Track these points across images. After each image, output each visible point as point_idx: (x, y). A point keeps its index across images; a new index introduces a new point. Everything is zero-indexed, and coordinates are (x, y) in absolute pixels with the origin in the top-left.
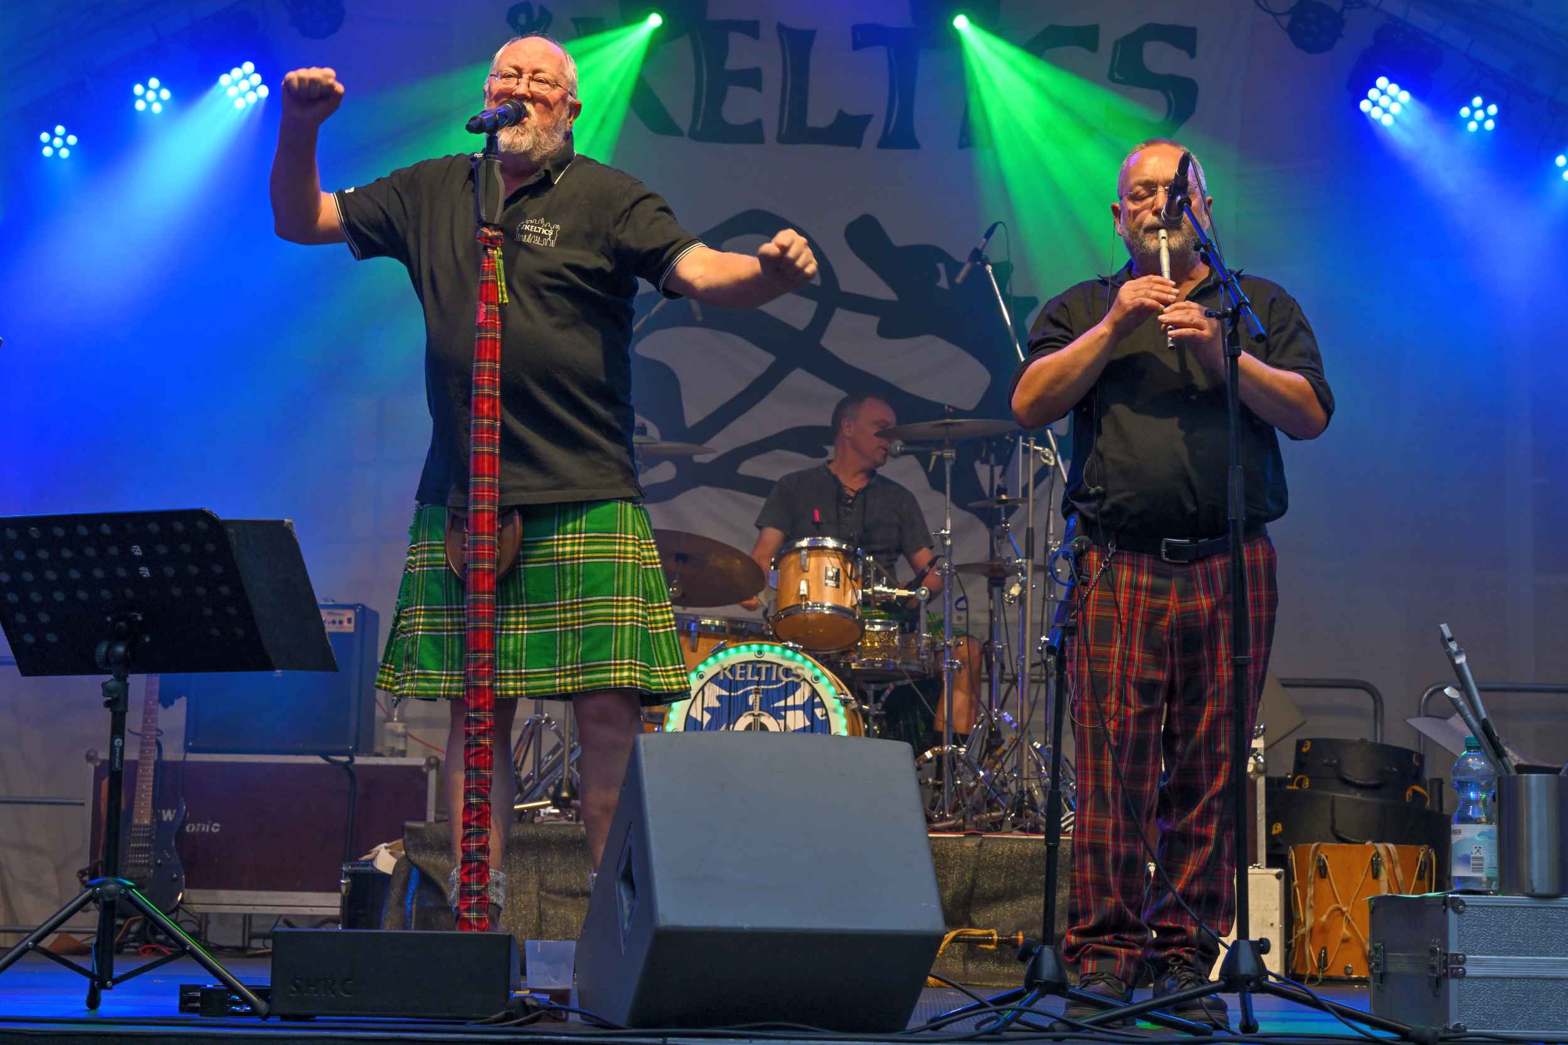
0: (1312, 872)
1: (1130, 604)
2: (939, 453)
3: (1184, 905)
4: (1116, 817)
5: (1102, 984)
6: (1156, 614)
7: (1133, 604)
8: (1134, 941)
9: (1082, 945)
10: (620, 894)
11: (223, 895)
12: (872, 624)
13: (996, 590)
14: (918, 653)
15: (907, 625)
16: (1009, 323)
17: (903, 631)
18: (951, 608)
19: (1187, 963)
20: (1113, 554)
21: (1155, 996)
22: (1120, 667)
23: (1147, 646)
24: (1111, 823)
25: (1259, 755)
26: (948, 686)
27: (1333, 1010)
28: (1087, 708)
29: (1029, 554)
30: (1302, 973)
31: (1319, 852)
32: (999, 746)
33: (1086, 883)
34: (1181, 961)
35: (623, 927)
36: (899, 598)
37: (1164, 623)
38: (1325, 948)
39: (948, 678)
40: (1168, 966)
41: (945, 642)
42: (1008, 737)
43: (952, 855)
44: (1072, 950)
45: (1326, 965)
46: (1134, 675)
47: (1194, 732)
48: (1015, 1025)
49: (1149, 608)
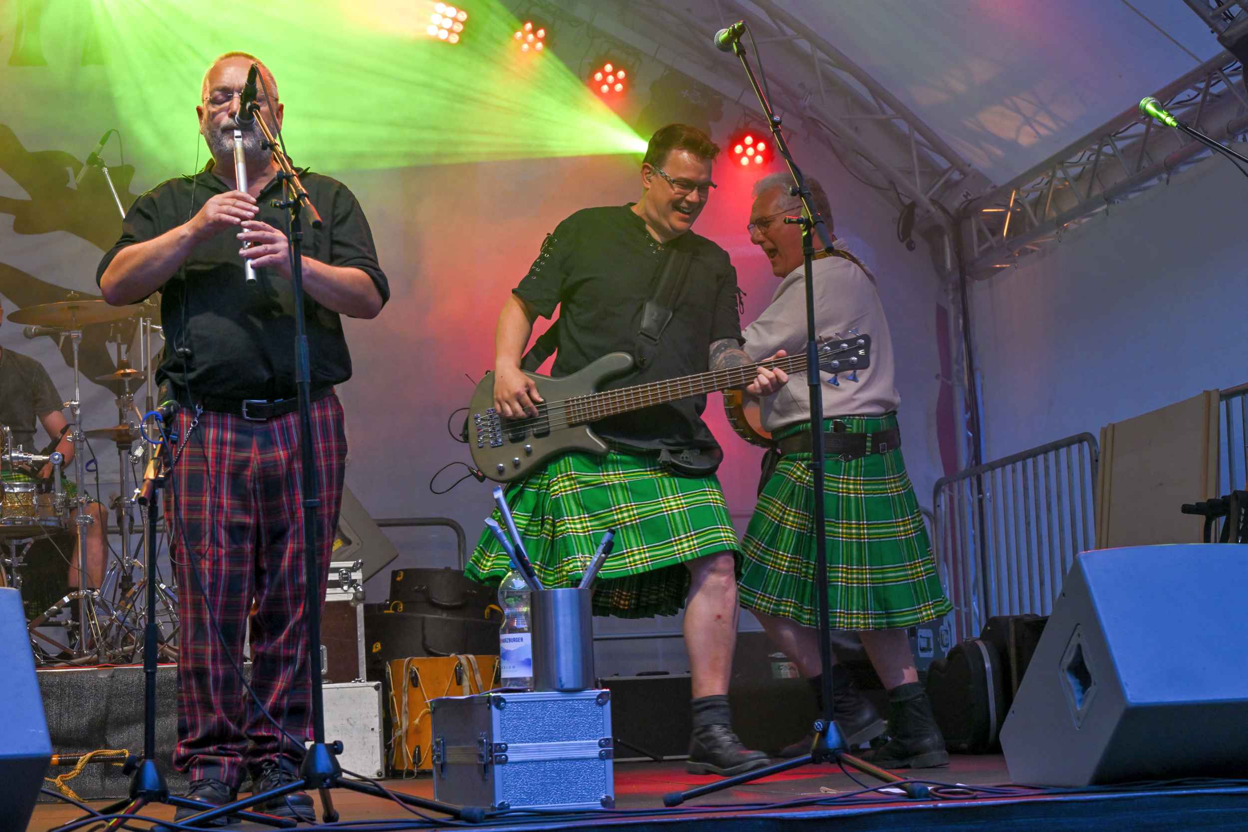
0: (405, 682)
1: (216, 458)
2: (67, 334)
4: (214, 644)
5: (208, 789)
6: (240, 467)
7: (220, 458)
8: (235, 750)
9: (192, 755)
12: (12, 487)
13: (124, 452)
14: (55, 510)
15: (44, 486)
17: (40, 492)
18: (82, 469)
19: (277, 766)
20: (201, 415)
22: (212, 514)
23: (234, 494)
24: (210, 649)
25: (358, 585)
26: (82, 538)
27: (397, 799)
28: (184, 550)
30: (400, 768)
31: (411, 665)
33: (192, 702)
34: (273, 765)
36: (36, 462)
37: (248, 473)
38: (419, 747)
39: (82, 529)
41: (77, 500)
43: (87, 686)
44: (181, 761)
45: (420, 760)
46: (224, 519)
47: (279, 567)
49: (234, 460)
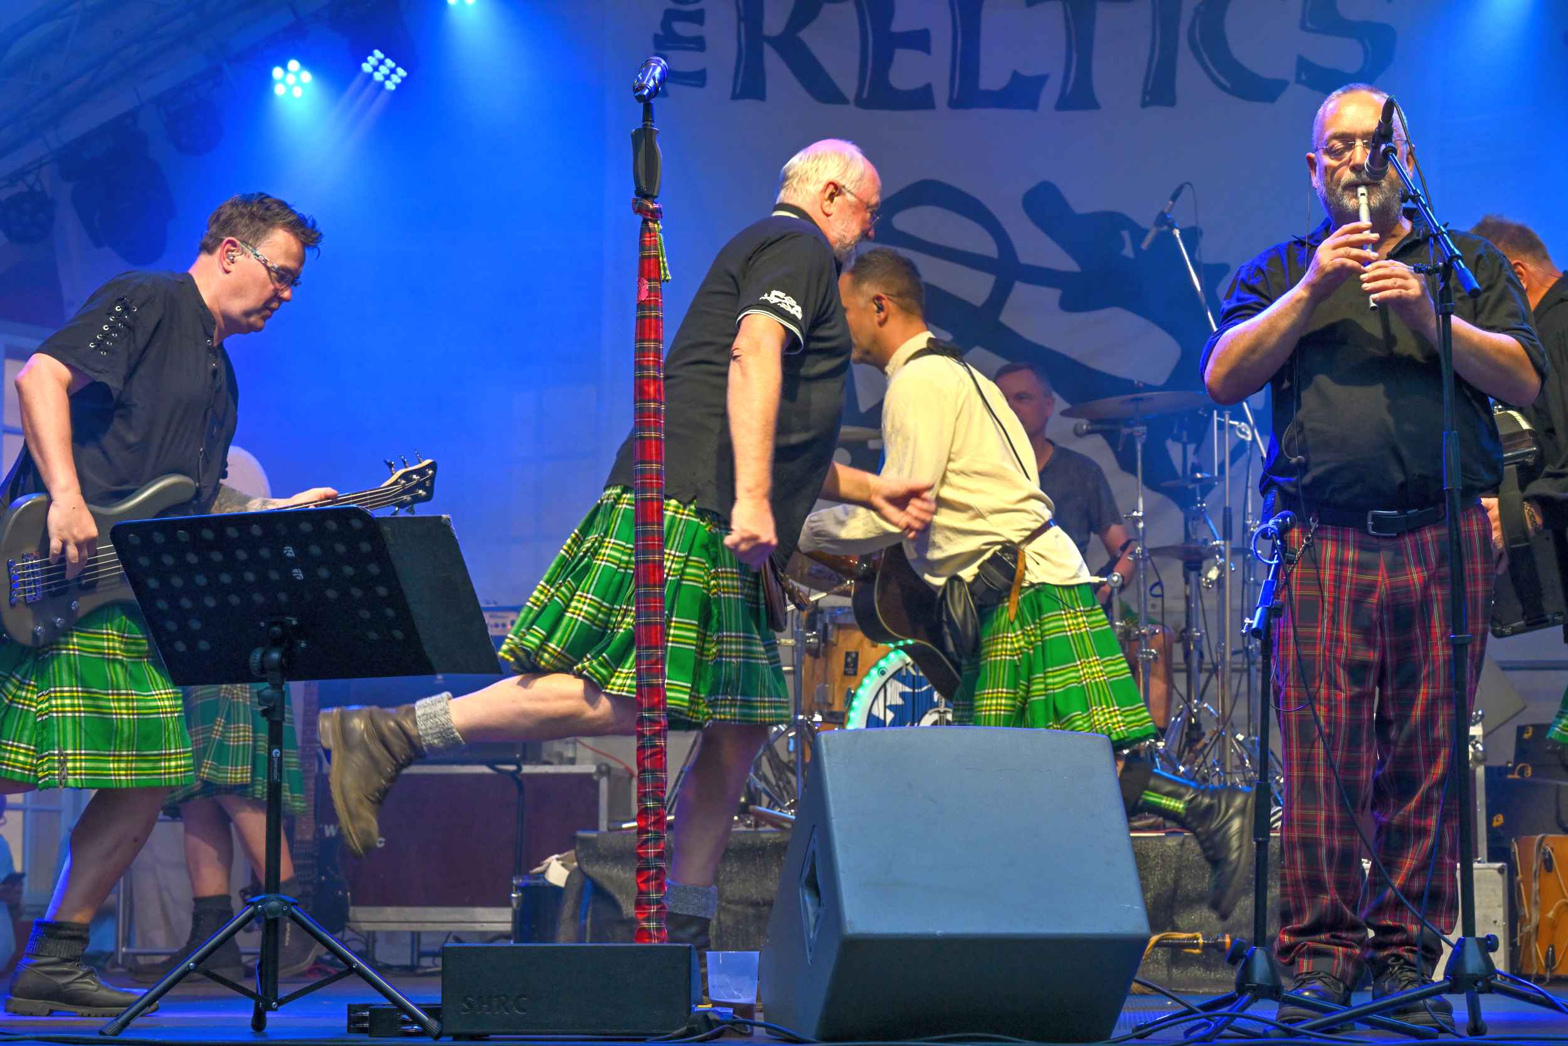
0: (1537, 866)
1: (1335, 581)
2: (1129, 431)
3: (1405, 901)
4: (1329, 809)
5: (1319, 983)
6: (1364, 592)
7: (1339, 580)
8: (1351, 940)
10: (805, 903)
11: (390, 912)
13: (1193, 575)
16: (1199, 288)
18: (1145, 593)
19: (1407, 963)
20: (1316, 529)
21: (1375, 999)
22: (1327, 649)
23: (1354, 626)
24: (1323, 814)
25: (1477, 742)
28: (1292, 693)
29: (1227, 535)
30: (1529, 972)
31: (1544, 844)
32: (1198, 740)
33: (1297, 881)
34: (1402, 961)
35: (808, 935)
37: (1373, 600)
38: (1553, 947)
39: (1144, 666)
40: (1388, 966)
42: (1209, 730)
43: (1152, 855)
45: (1553, 964)
46: (1343, 656)
47: (1408, 717)
48: (1226, 1032)
49: (1356, 585)
